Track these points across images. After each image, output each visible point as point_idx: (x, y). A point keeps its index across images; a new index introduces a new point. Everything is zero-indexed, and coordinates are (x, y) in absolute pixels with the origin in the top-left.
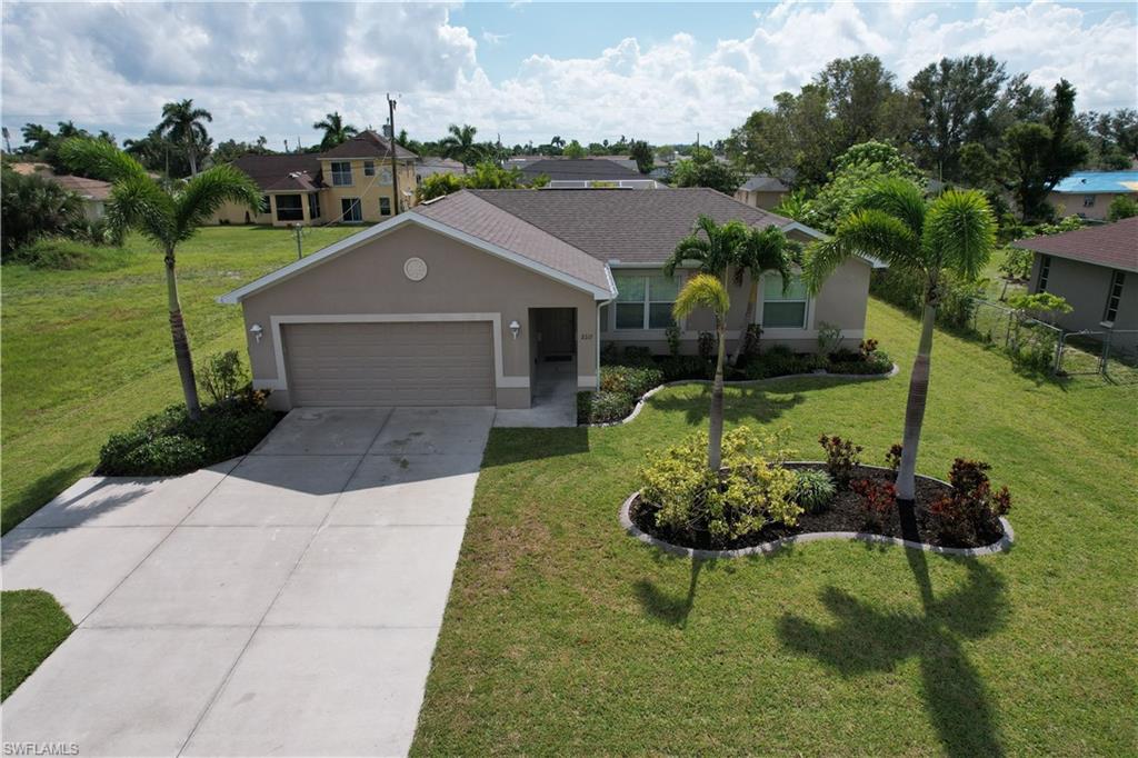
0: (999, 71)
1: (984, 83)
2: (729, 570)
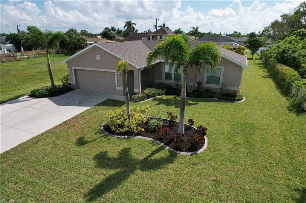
2: (108, 139)
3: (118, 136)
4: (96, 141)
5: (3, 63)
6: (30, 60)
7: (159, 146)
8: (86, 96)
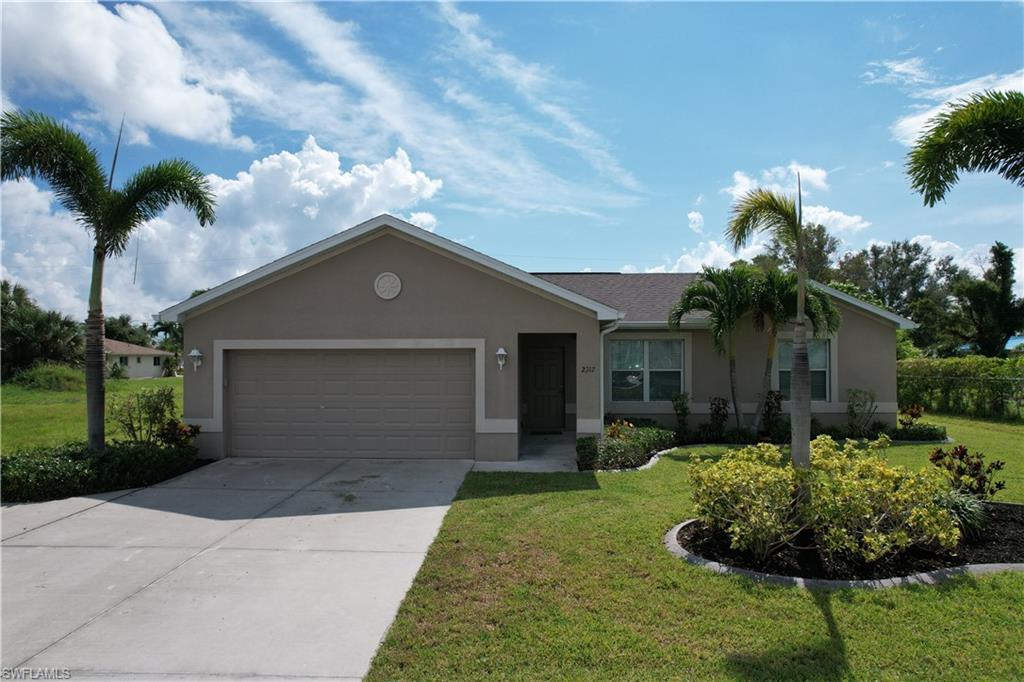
0: (925, 255)
1: (913, 264)
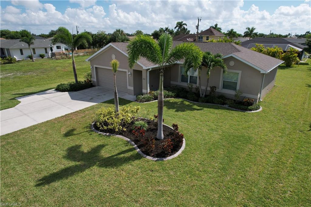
2: (91, 134)
3: (101, 133)
4: (80, 134)
5: (57, 60)
6: (79, 58)
7: (131, 147)
8: (100, 93)
